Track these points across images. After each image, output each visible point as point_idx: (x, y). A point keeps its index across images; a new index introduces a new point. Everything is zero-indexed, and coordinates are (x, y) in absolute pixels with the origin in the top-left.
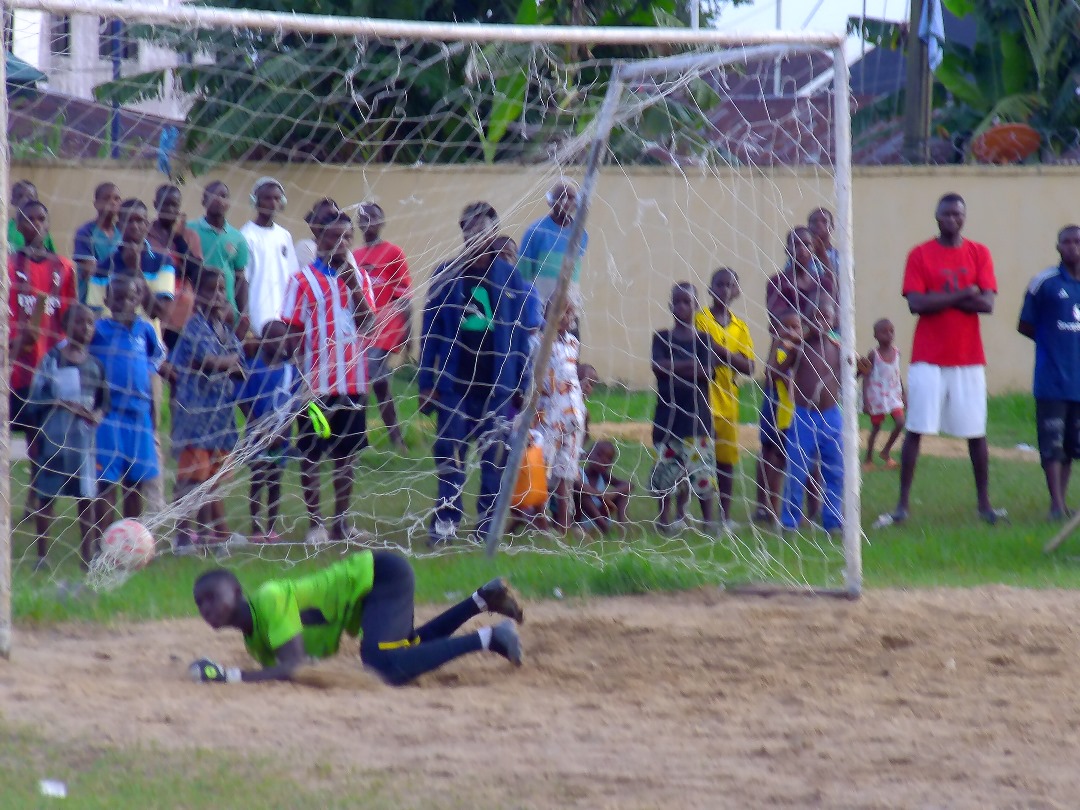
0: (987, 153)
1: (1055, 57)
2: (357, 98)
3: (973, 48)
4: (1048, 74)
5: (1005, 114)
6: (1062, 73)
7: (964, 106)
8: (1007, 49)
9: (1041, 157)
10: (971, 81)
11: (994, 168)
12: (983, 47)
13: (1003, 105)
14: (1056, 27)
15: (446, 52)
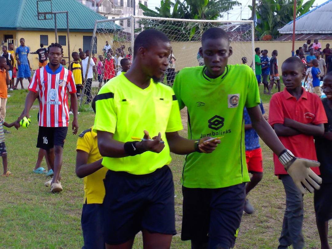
0: (264, 39)
1: (273, 25)
2: (184, 32)
3: (260, 24)
4: (272, 27)
5: (266, 33)
6: (274, 27)
7: (259, 32)
8: (265, 24)
9: (271, 40)
10: (260, 28)
11: (265, 42)
12: (261, 23)
13: (265, 32)
14: (273, 20)
15: (196, 24)
